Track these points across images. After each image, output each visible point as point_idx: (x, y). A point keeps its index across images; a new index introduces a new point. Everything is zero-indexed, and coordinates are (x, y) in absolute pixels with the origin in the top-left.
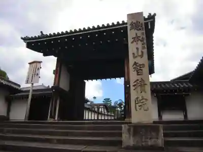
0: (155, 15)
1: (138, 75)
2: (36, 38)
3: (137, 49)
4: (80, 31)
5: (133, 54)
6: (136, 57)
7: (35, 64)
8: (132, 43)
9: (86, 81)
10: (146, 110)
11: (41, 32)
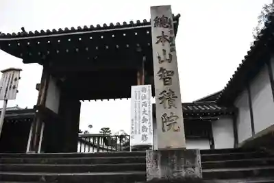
0: (179, 15)
1: (165, 84)
2: (14, 35)
3: (164, 51)
4: (79, 29)
5: (159, 57)
6: (162, 61)
7: (12, 72)
8: (157, 43)
9: (81, 101)
10: (177, 131)
11: (23, 29)
